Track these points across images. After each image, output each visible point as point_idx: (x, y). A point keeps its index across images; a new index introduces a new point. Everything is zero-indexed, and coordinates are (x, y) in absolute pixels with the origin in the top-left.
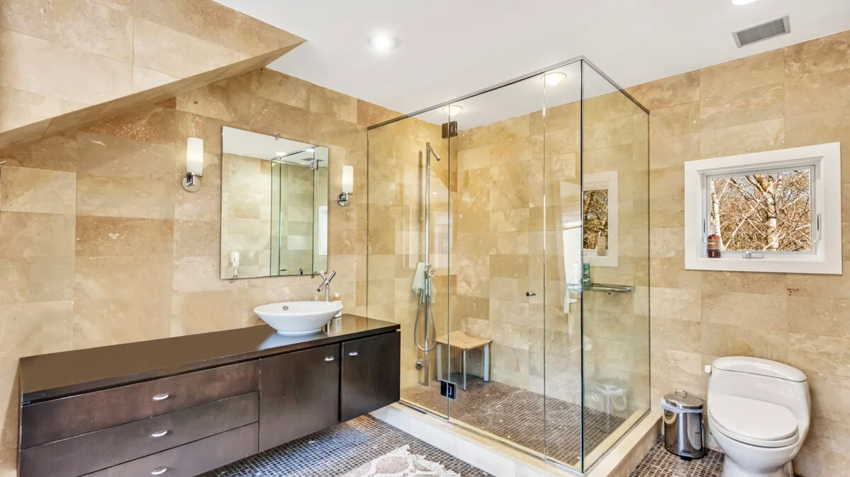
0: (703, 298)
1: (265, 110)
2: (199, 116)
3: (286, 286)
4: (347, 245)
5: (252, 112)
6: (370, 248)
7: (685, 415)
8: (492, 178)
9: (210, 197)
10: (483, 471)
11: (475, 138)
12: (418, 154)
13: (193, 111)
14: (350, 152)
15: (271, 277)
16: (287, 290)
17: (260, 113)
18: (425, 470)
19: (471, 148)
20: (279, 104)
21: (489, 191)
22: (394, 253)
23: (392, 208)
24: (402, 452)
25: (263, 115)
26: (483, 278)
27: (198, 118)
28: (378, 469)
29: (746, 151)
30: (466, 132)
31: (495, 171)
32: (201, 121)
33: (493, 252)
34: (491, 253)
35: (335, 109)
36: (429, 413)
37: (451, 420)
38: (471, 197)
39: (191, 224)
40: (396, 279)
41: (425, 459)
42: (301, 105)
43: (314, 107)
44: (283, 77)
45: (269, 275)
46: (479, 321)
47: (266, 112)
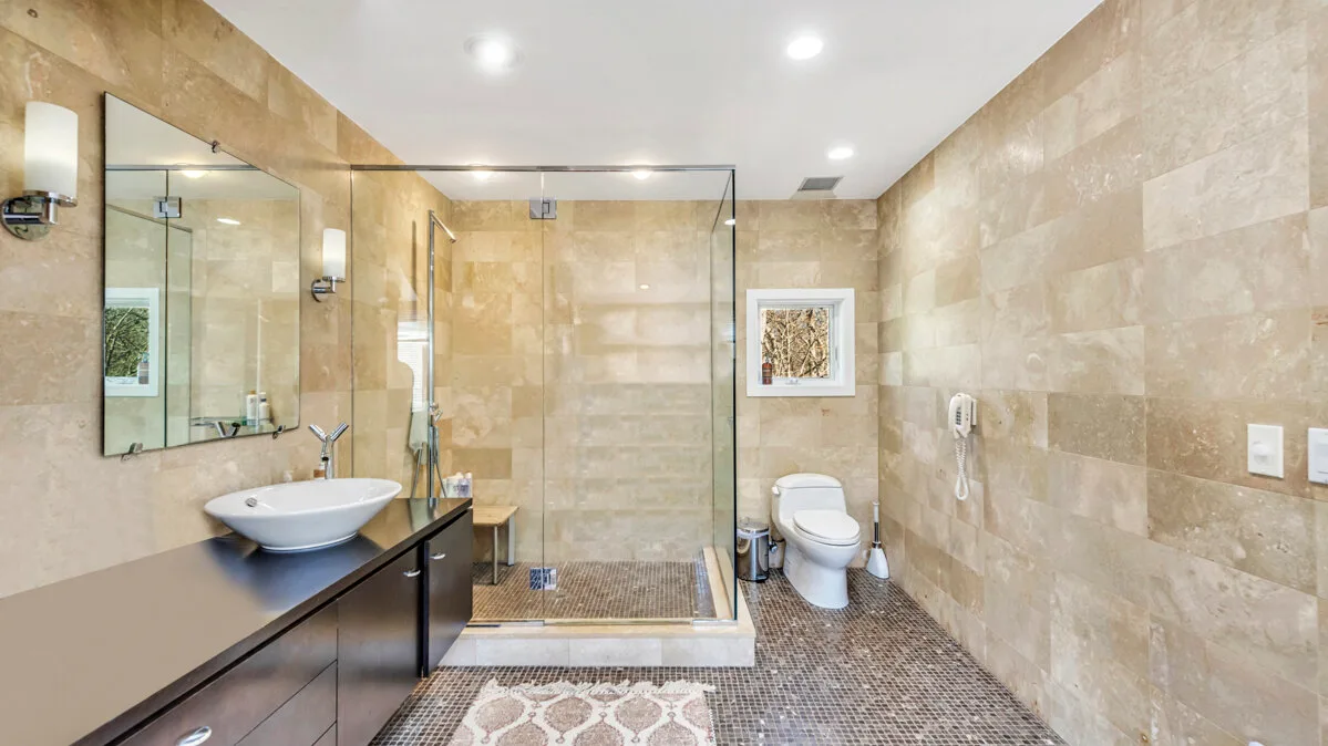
0: (761, 423)
1: (189, 83)
2: (40, 49)
3: (232, 459)
4: (325, 374)
5: (165, 79)
6: (356, 380)
7: (757, 540)
8: (515, 279)
9: (72, 258)
10: (616, 668)
11: (484, 216)
12: (411, 225)
13: (27, 34)
14: (328, 202)
15: (190, 444)
16: (232, 466)
17: (181, 88)
18: (549, 698)
19: (478, 230)
20: (214, 77)
21: (510, 296)
22: (385, 387)
23: (383, 311)
24: (492, 692)
25: (187, 93)
26: (500, 420)
27: (38, 54)
28: (485, 727)
29: (793, 286)
30: (469, 204)
31: (520, 269)
32: (46, 64)
33: (519, 382)
34: (514, 384)
35: (306, 118)
36: (502, 624)
37: (548, 620)
38: (477, 301)
39: (24, 323)
40: (388, 431)
41: (536, 685)
42: (252, 91)
43: (275, 106)
44: (223, 24)
45: (186, 441)
46: (495, 482)
47: (189, 86)
